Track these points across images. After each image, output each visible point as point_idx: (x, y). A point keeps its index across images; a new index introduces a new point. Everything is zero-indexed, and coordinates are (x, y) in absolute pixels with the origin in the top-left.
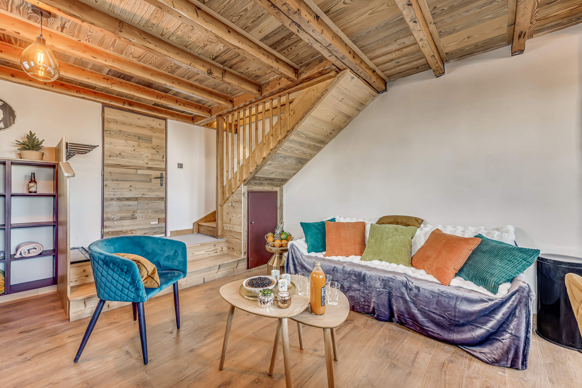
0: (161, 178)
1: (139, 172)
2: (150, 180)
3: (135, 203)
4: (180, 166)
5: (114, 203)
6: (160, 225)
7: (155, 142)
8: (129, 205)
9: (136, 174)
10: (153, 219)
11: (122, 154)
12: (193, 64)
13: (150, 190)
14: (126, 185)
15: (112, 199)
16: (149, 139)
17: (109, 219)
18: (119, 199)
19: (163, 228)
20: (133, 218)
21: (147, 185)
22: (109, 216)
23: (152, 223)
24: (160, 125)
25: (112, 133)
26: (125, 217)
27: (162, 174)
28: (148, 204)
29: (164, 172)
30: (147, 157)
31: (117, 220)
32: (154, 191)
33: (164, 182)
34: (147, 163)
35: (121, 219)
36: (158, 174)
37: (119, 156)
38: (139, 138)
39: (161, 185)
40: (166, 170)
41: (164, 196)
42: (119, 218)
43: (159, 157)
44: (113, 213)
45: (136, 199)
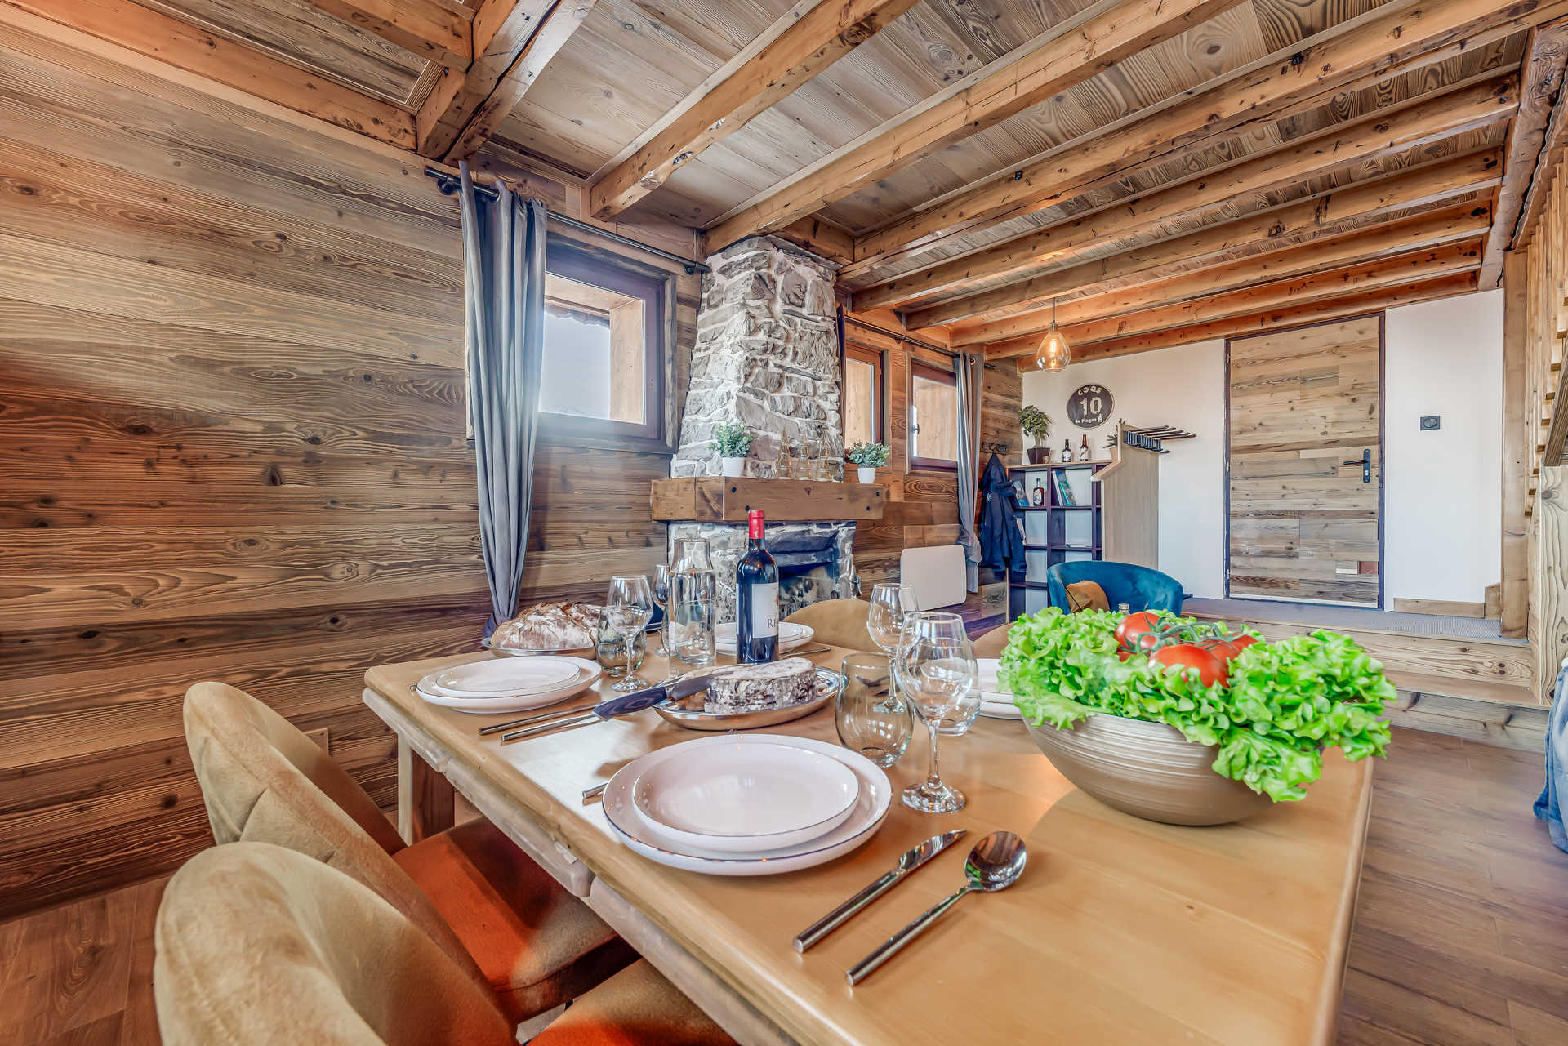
0: (1365, 462)
1: (1304, 454)
2: (1332, 471)
3: (1295, 522)
4: (1431, 423)
5: (1250, 522)
6: (1364, 578)
7: (1347, 378)
8: (1282, 528)
9: (1297, 460)
10: (1346, 563)
11: (1264, 423)
12: (1229, 242)
13: (1333, 493)
14: (1275, 486)
15: (1245, 515)
16: (1332, 375)
17: (1239, 553)
18: (1259, 515)
19: (1373, 588)
20: (1290, 554)
21: (1325, 484)
22: (1241, 546)
23: (1339, 571)
24: (1361, 332)
25: (1245, 386)
26: (1271, 552)
27: (1367, 453)
28: (1327, 525)
29: (1374, 449)
30: (1325, 417)
31: (1255, 556)
32: (1345, 496)
33: (1375, 472)
34: (1324, 433)
35: (1264, 554)
36: (1357, 453)
37: (1259, 428)
38: (1304, 380)
39: (1367, 479)
40: (1380, 441)
41: (1375, 507)
42: (1258, 551)
43: (1358, 412)
44: (1246, 542)
45: (1298, 514)
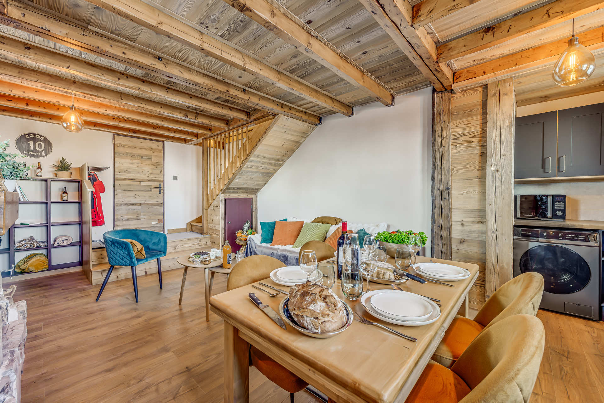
0: (160, 187)
1: (142, 183)
2: (150, 189)
3: (139, 207)
4: (175, 178)
5: (123, 207)
6: (159, 225)
7: (154, 160)
8: (135, 209)
9: (140, 185)
10: (153, 220)
11: (128, 170)
12: (172, 112)
13: (151, 197)
14: (132, 194)
15: (121, 205)
16: (150, 158)
17: (119, 220)
18: (127, 205)
19: (161, 227)
20: (138, 219)
21: (149, 194)
22: (120, 217)
23: (153, 223)
24: (158, 146)
25: (121, 155)
26: (131, 219)
27: (160, 185)
28: (149, 208)
29: (162, 183)
30: (148, 171)
31: (125, 221)
32: (154, 198)
33: (162, 191)
34: (148, 177)
35: (128, 219)
36: (157, 184)
37: (127, 172)
38: (142, 157)
39: (160, 193)
40: (163, 181)
41: (162, 202)
42: (126, 219)
43: (158, 171)
44: (122, 215)
45: (140, 204)
